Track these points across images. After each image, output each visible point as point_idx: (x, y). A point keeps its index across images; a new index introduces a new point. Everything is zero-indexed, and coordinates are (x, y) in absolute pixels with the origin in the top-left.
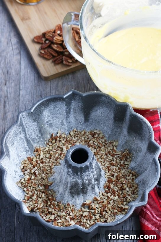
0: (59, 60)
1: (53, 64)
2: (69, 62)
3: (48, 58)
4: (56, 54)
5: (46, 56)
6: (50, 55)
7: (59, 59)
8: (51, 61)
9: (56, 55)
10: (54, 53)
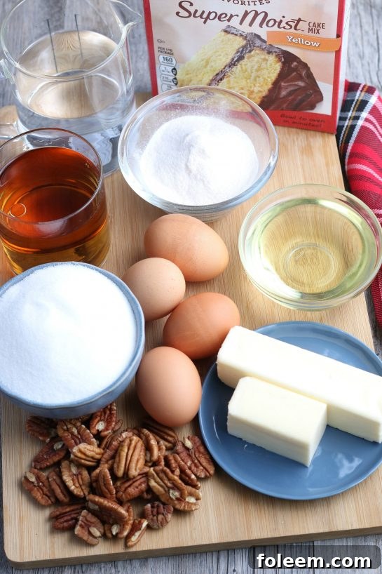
0: (66, 521)
1: (48, 527)
2: (90, 533)
3: (43, 502)
4: (65, 496)
5: (38, 495)
6: (49, 494)
7: (69, 518)
8: (47, 513)
9: (66, 500)
10: (62, 492)
